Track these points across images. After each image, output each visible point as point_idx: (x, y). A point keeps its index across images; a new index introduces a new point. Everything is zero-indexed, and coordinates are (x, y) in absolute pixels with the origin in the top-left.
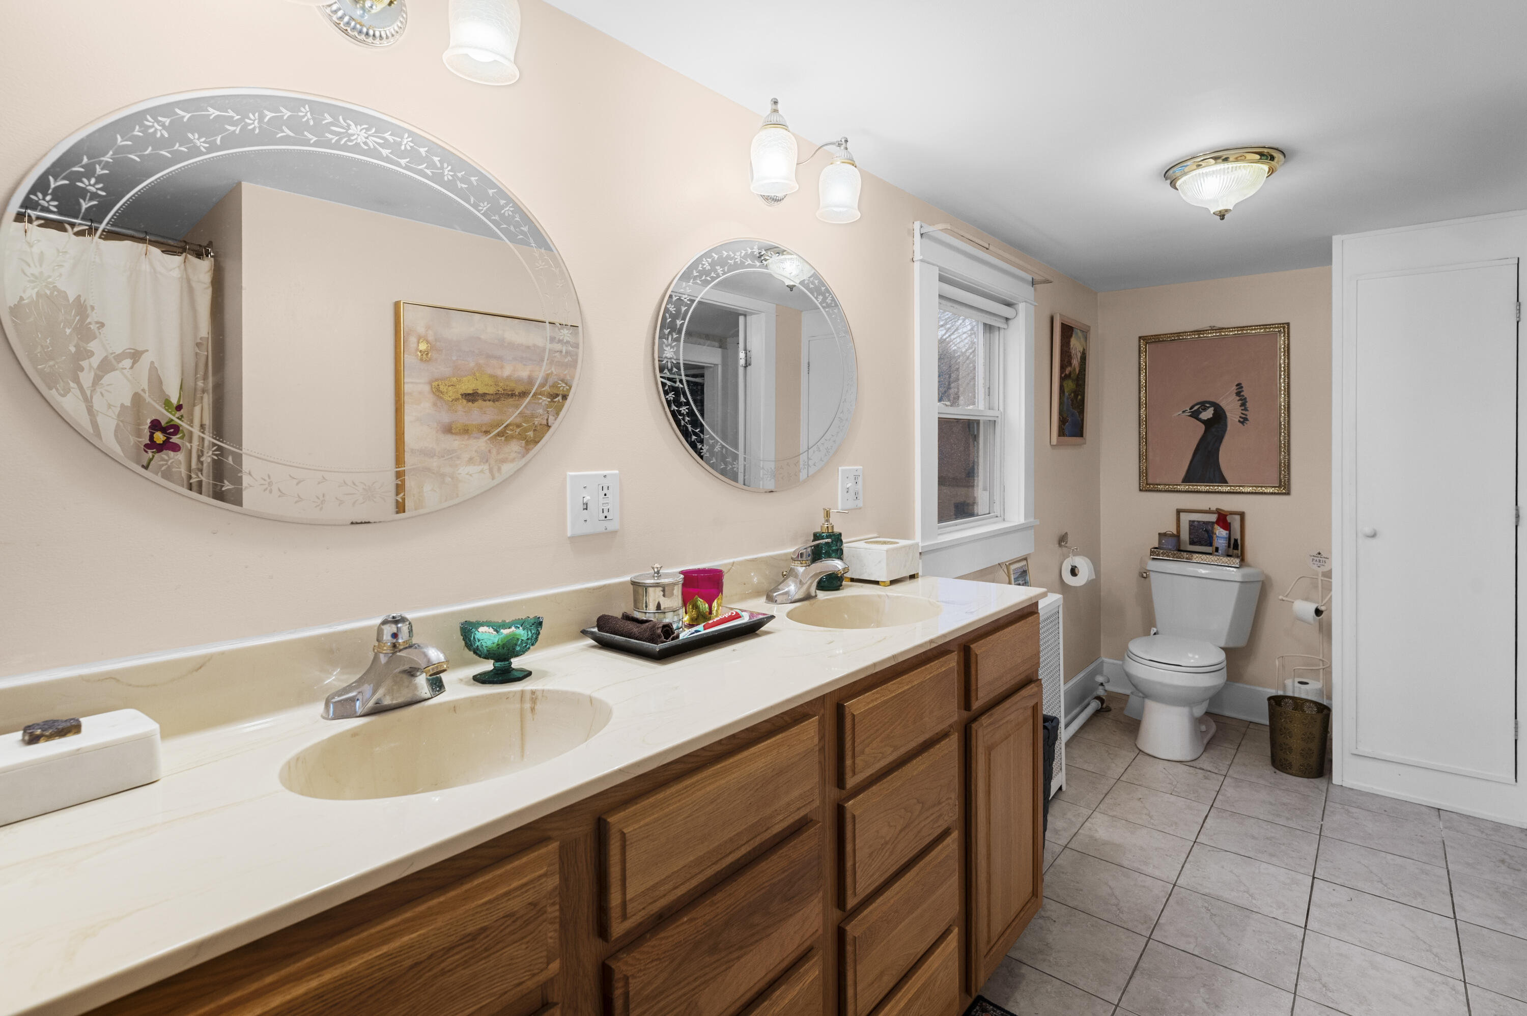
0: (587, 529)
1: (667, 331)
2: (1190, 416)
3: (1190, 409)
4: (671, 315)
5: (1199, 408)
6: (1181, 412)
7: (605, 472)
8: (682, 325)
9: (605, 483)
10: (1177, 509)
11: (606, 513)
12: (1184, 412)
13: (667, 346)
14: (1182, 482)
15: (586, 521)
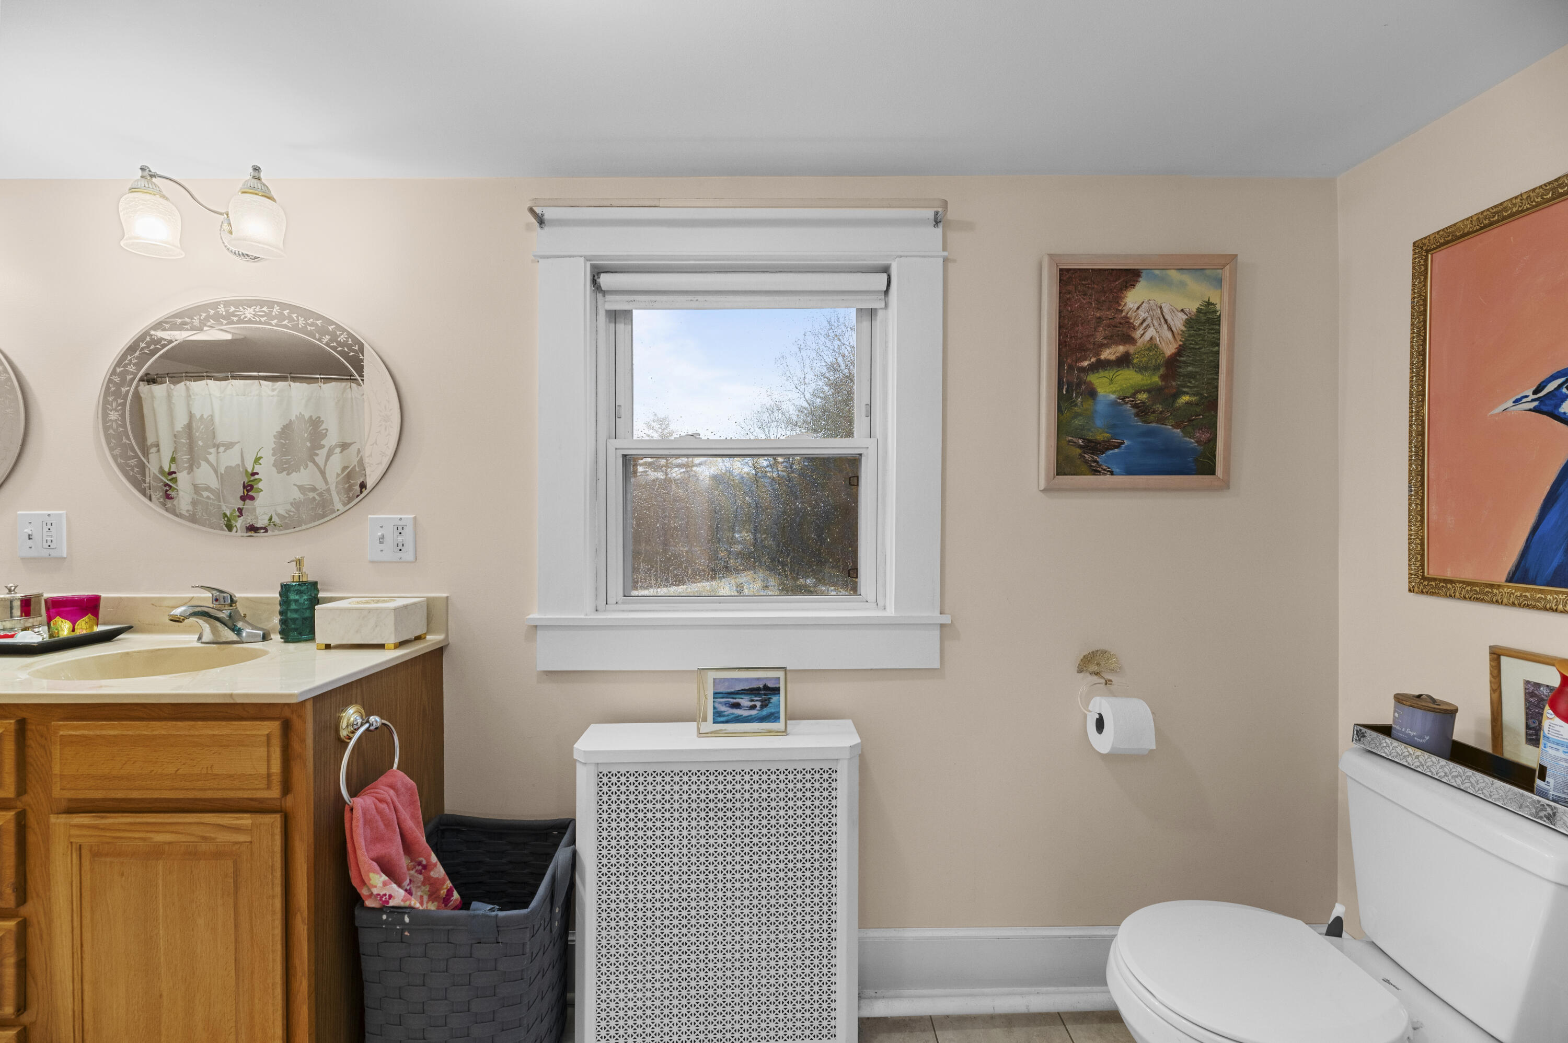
0: (33, 553)
1: (110, 399)
2: (1535, 410)
3: (1535, 393)
4: (115, 384)
5: (1560, 386)
6: (1510, 403)
7: (49, 512)
8: (128, 392)
9: (49, 521)
10: (1491, 647)
11: (49, 543)
12: (1517, 401)
13: (111, 411)
14: (1507, 581)
15: (31, 547)
